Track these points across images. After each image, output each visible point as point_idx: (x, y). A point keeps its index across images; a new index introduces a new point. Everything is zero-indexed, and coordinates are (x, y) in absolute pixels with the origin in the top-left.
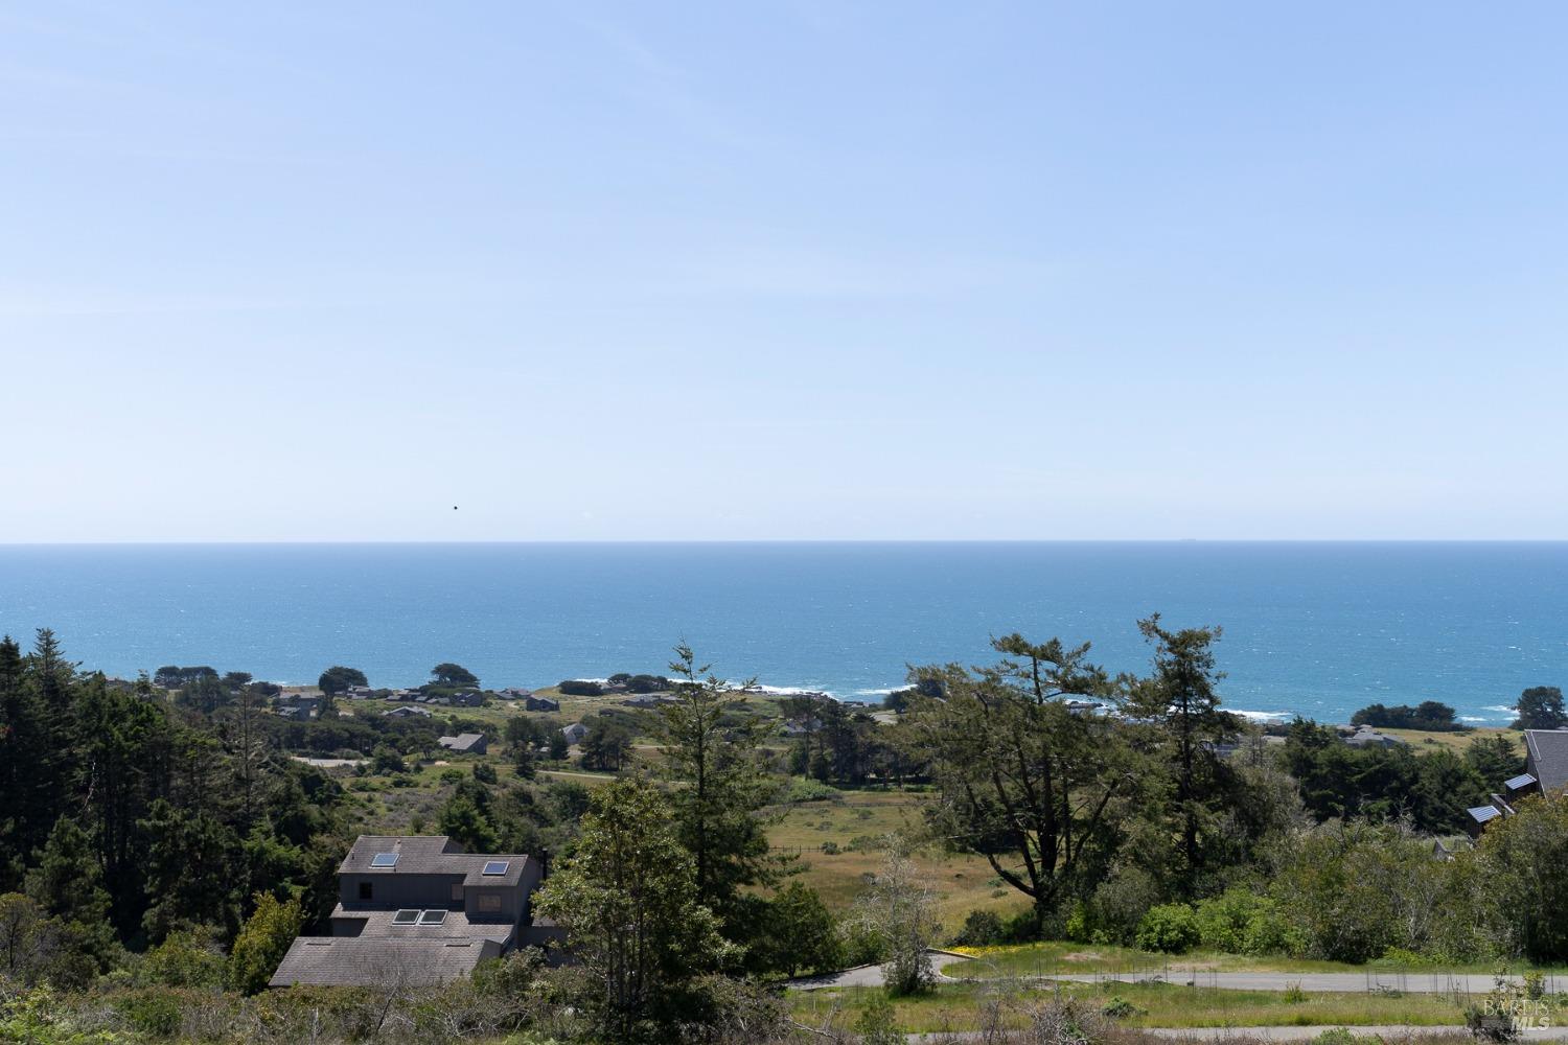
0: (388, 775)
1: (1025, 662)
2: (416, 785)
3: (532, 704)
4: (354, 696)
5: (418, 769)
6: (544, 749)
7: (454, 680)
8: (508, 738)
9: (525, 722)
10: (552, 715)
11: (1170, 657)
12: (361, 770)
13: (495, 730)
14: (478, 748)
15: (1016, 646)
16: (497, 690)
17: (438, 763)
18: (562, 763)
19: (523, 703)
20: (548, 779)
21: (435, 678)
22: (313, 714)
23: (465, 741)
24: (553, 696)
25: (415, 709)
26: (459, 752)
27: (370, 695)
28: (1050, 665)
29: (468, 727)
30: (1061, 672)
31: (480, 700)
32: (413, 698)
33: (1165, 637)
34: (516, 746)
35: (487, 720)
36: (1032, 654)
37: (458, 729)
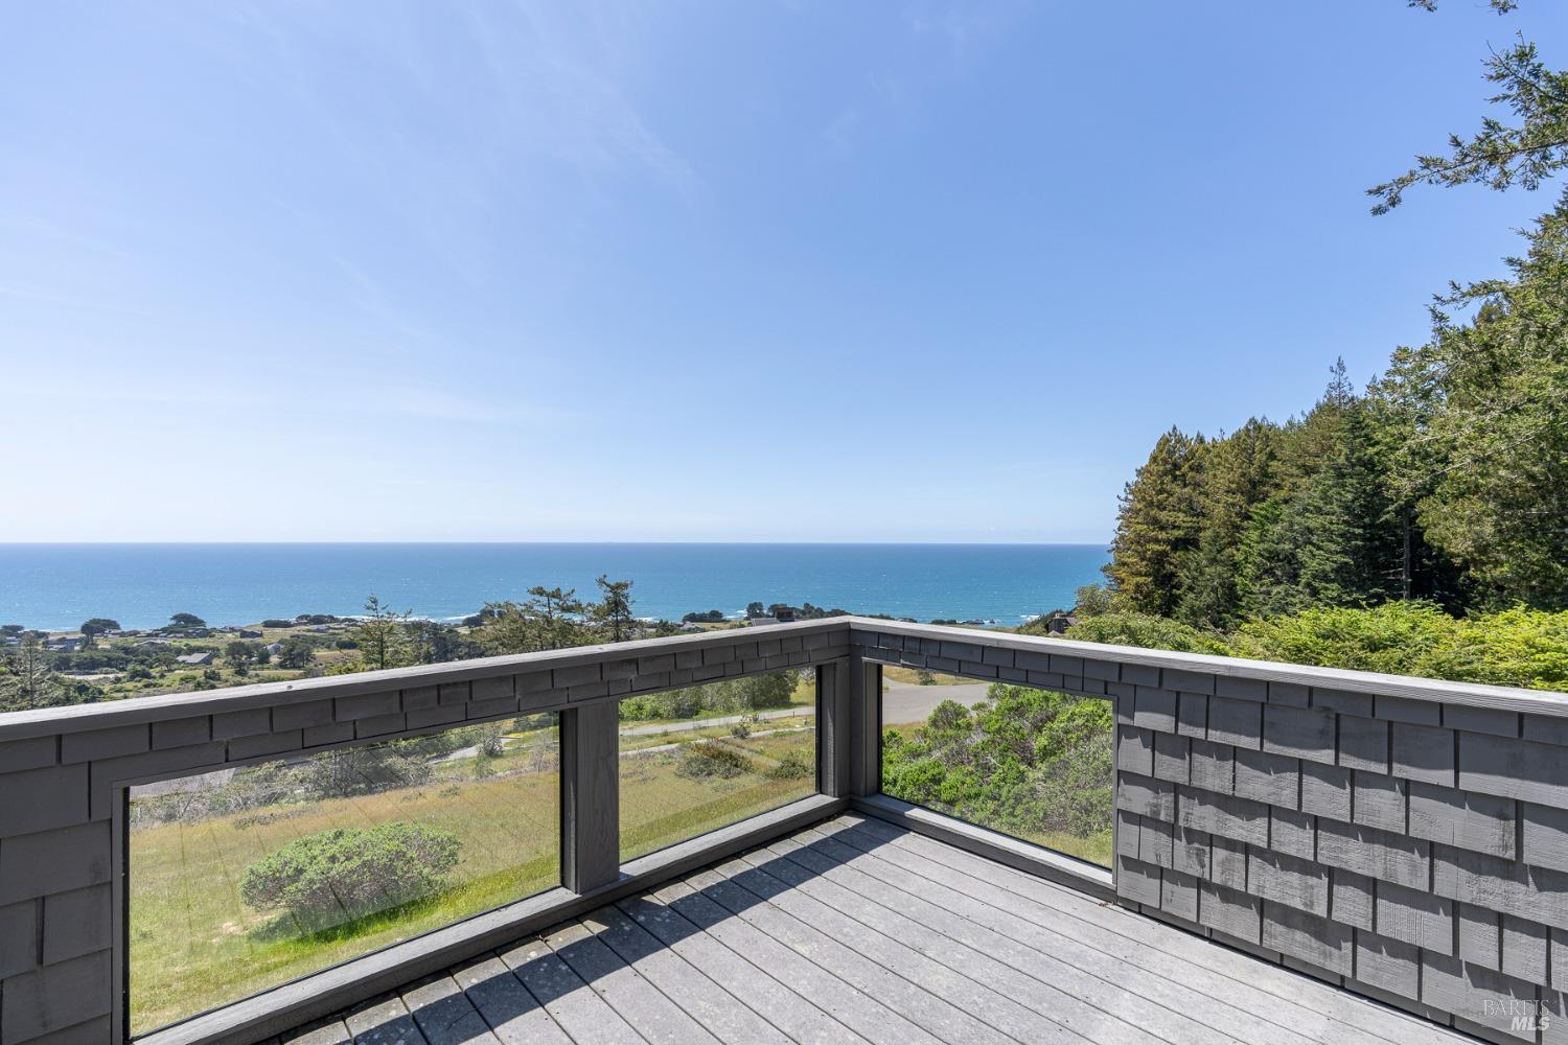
0: (140, 681)
1: (544, 599)
2: (162, 685)
3: (244, 634)
4: (110, 636)
5: (162, 676)
6: (254, 659)
7: (187, 623)
8: (227, 654)
9: (242, 644)
10: (258, 640)
11: (610, 594)
12: (118, 680)
13: (218, 650)
14: (207, 661)
15: (540, 591)
16: (219, 627)
17: (177, 672)
18: (266, 666)
19: (238, 634)
20: (257, 675)
21: (173, 622)
22: (77, 648)
23: (197, 658)
24: (257, 630)
25: (159, 641)
26: (191, 664)
27: (122, 635)
28: (557, 600)
29: (200, 650)
30: (561, 603)
31: (207, 634)
32: (157, 635)
33: (608, 586)
34: (234, 658)
35: (211, 645)
36: (548, 595)
37: (191, 651)
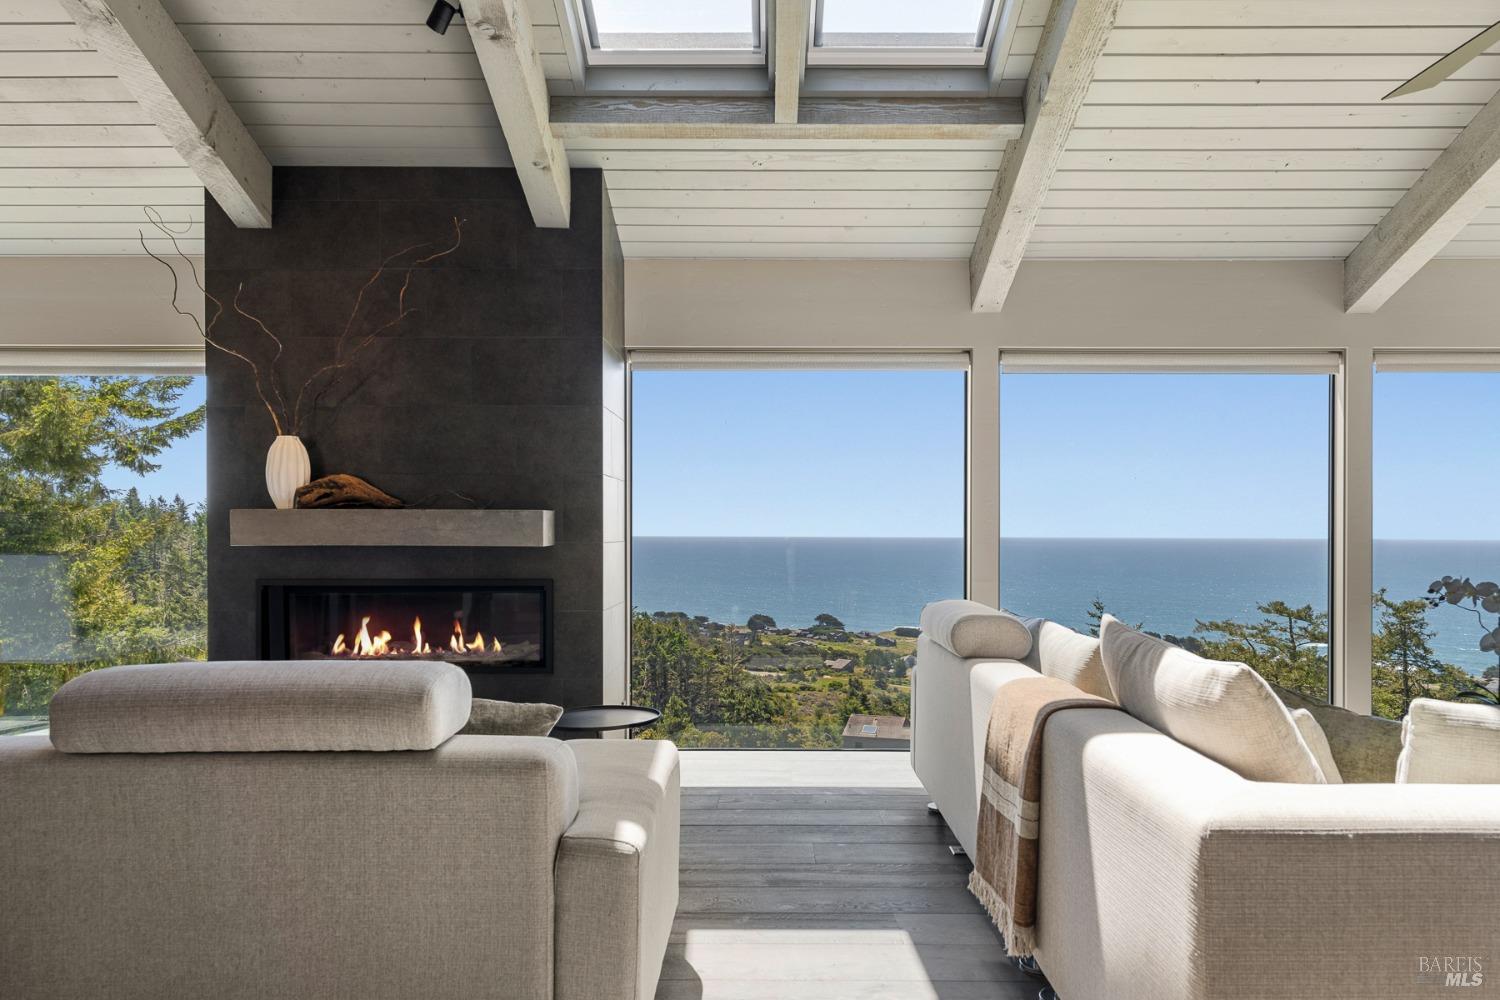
0: (796, 683)
1: (1283, 621)
2: (814, 690)
3: (879, 642)
4: (769, 633)
5: (814, 680)
6: (891, 671)
7: (828, 624)
8: (866, 663)
9: (879, 653)
10: (892, 649)
11: (1393, 620)
12: (780, 679)
13: (858, 657)
14: (849, 669)
15: (1280, 609)
16: (856, 632)
17: (825, 677)
18: (903, 680)
19: (873, 641)
20: (896, 690)
21: (817, 623)
22: (746, 643)
23: (840, 663)
24: (892, 637)
25: (807, 642)
26: (837, 670)
27: (778, 632)
28: (1304, 624)
29: (841, 655)
30: (1310, 629)
31: (846, 638)
32: (805, 635)
33: (1390, 605)
34: (874, 668)
35: (851, 651)
36: (1290, 615)
37: (836, 655)
